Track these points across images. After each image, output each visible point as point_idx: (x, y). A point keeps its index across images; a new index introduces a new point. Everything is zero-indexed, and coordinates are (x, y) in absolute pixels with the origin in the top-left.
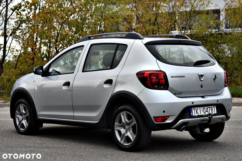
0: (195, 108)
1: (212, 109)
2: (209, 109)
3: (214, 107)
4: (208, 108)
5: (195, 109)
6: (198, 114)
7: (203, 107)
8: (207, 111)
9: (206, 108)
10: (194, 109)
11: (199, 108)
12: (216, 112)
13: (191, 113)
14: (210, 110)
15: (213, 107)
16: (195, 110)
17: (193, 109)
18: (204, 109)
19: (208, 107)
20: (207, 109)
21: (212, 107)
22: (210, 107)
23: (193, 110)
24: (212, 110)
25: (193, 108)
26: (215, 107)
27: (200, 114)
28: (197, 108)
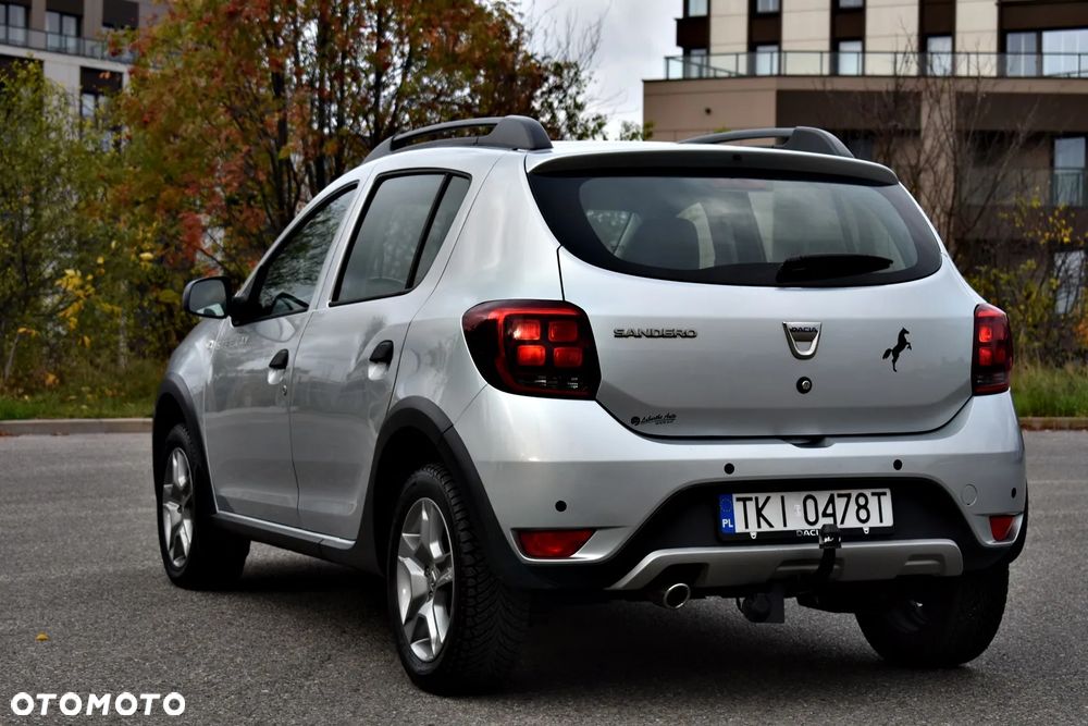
0: (753, 496)
1: (862, 501)
2: (840, 503)
3: (879, 495)
4: (839, 496)
5: (750, 499)
6: (765, 528)
7: (804, 494)
8: (825, 515)
9: (822, 498)
10: (744, 500)
11: (775, 498)
12: (888, 521)
13: (725, 522)
14: (853, 507)
15: (873, 494)
16: (751, 506)
17: (738, 499)
18: (810, 503)
19: (835, 493)
20: (831, 501)
21: (868, 492)
22: (854, 493)
23: (738, 508)
24: (865, 507)
25: (735, 496)
26: (885, 494)
27: (779, 527)
28: (762, 497)
